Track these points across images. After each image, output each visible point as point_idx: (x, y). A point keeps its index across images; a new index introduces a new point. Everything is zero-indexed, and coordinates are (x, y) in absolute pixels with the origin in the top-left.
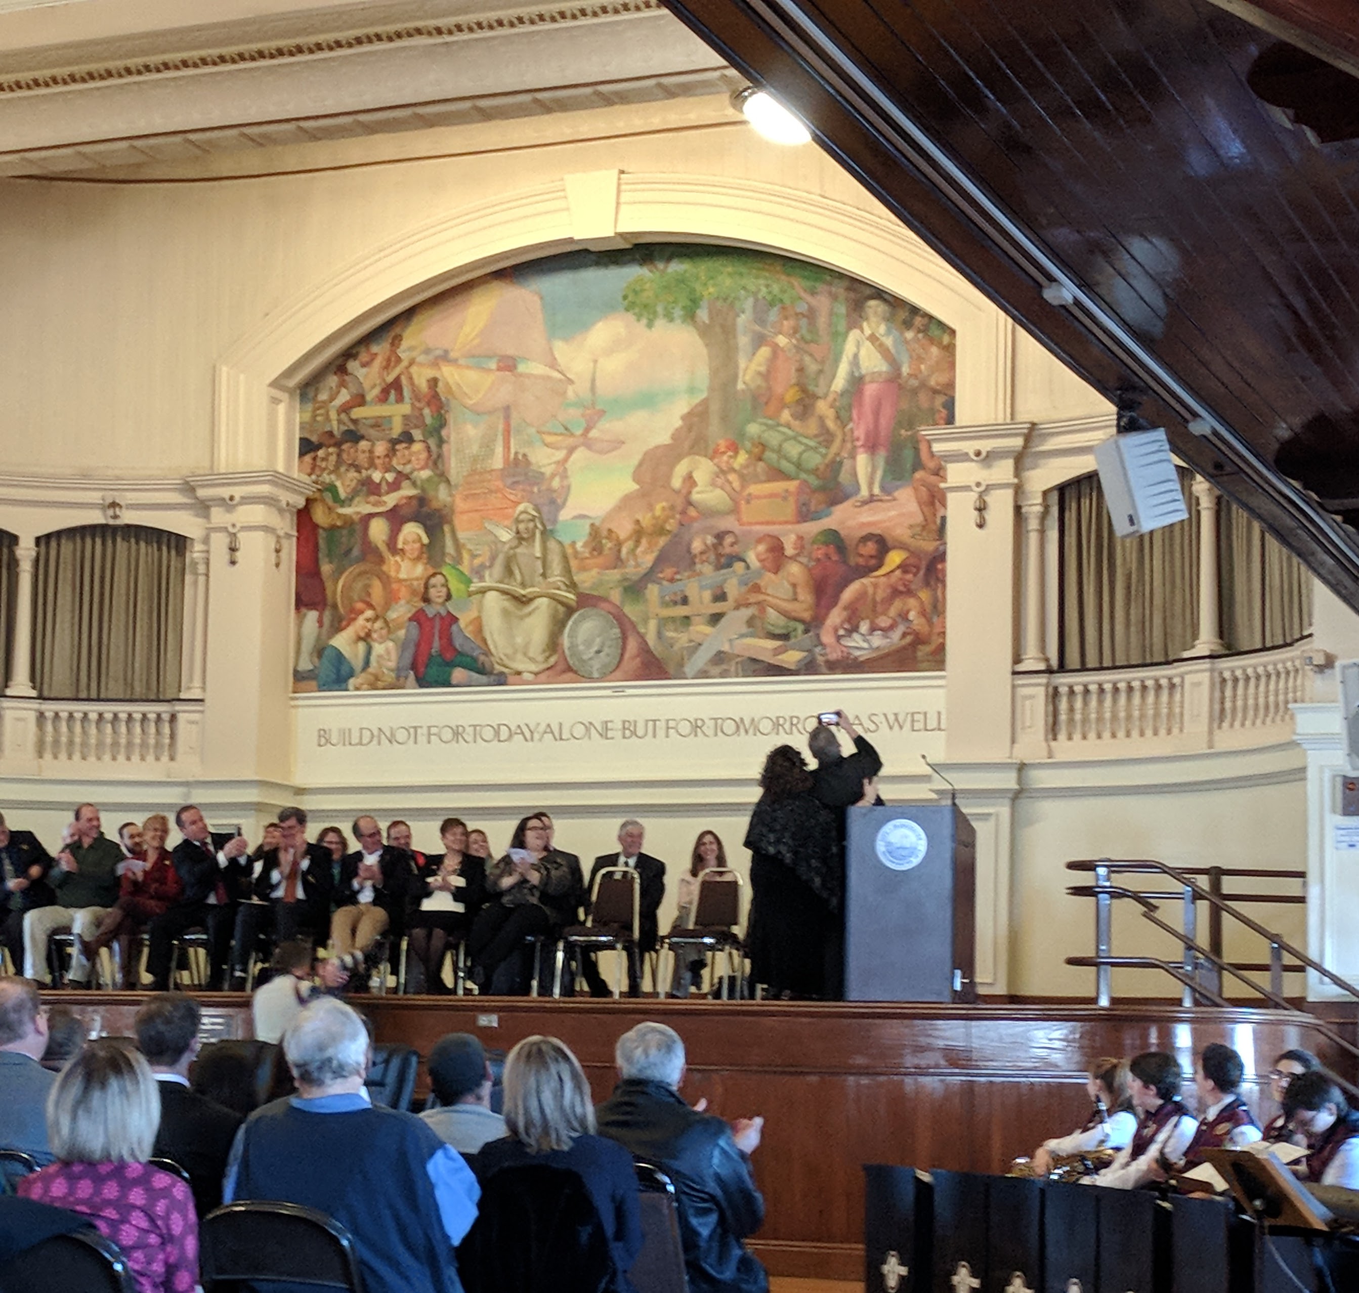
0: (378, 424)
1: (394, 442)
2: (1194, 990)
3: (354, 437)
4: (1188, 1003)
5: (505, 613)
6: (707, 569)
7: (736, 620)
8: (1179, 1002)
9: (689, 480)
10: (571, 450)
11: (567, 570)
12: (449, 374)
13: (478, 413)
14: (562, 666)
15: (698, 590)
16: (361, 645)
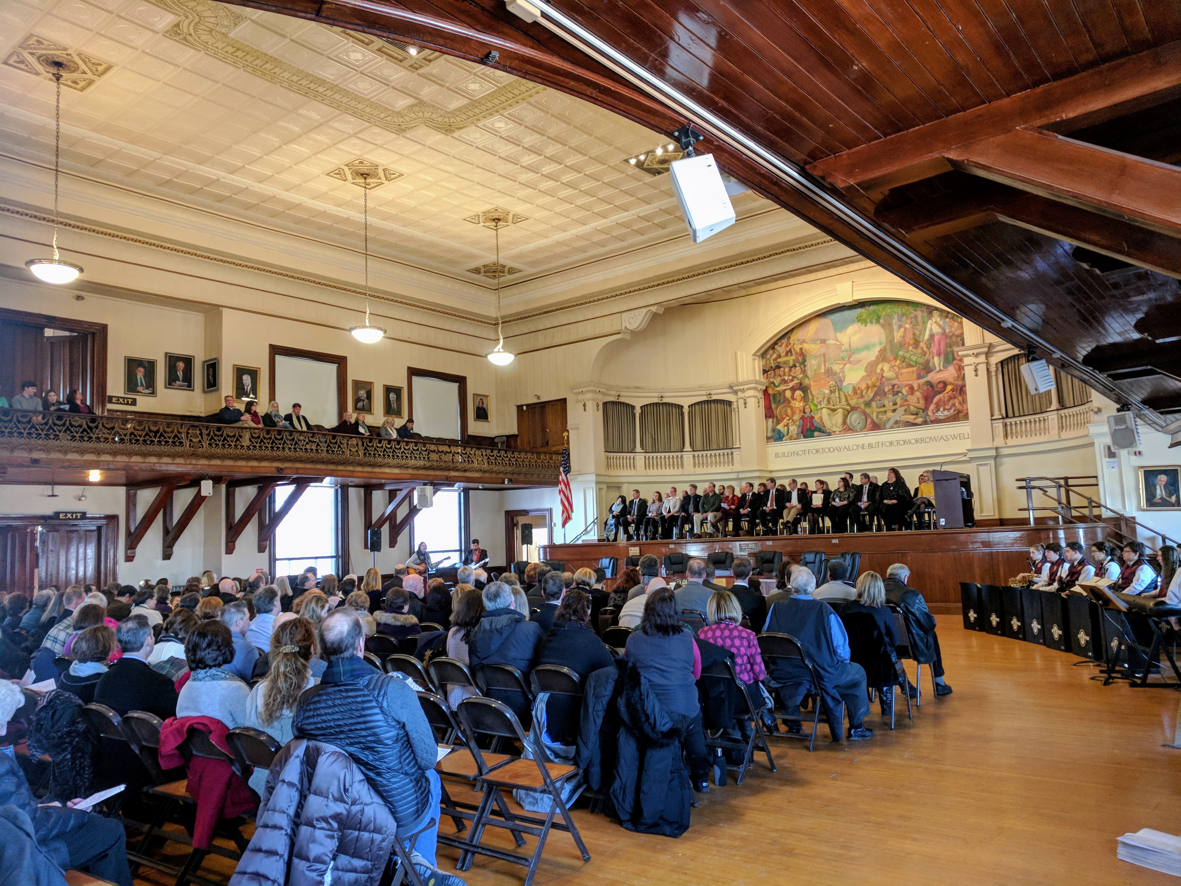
0: (785, 363)
1: (791, 368)
2: (1062, 516)
3: (778, 367)
5: (829, 414)
6: (890, 396)
7: (901, 410)
9: (882, 370)
10: (845, 365)
11: (847, 400)
12: (805, 346)
13: (815, 357)
14: (848, 429)
15: (888, 403)
16: (786, 427)
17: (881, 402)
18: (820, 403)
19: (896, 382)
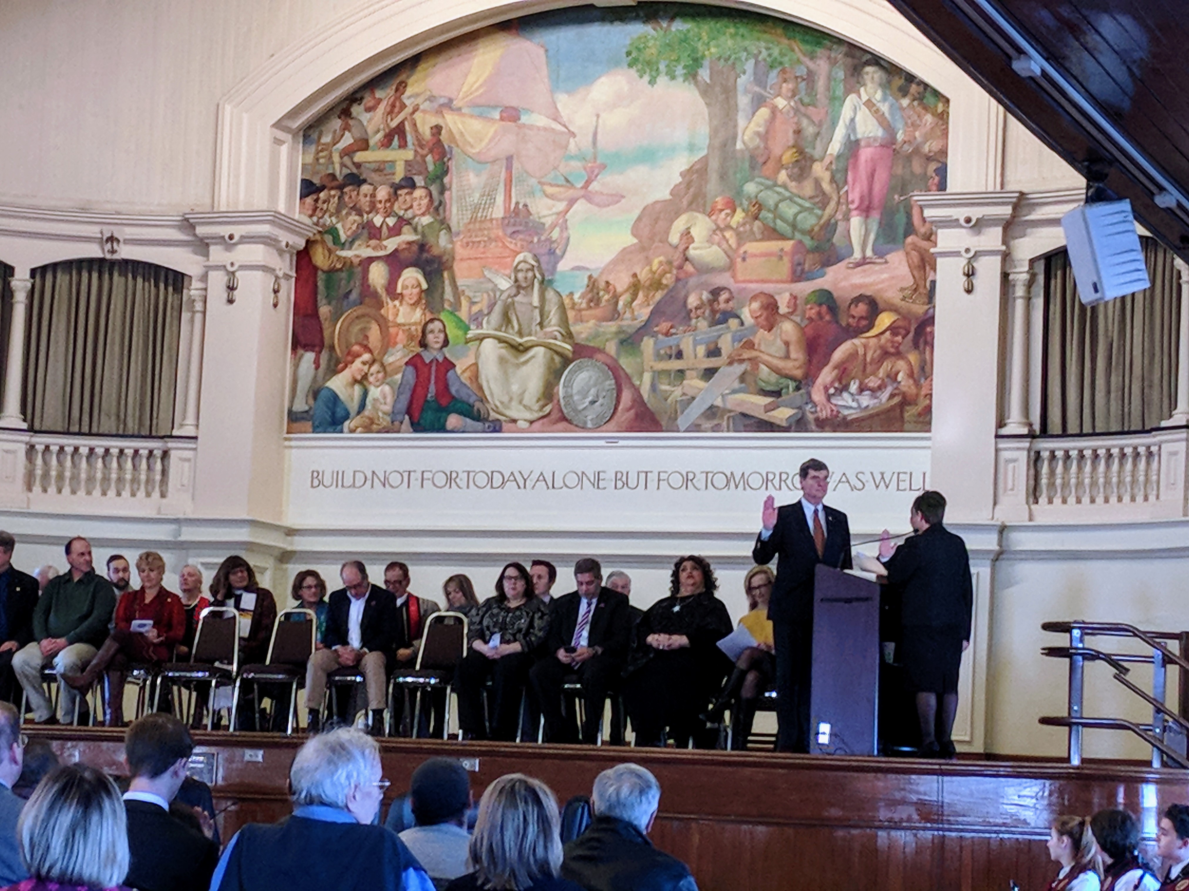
0: (380, 168)
2: (1162, 752)
3: (355, 180)
4: (1156, 764)
5: (502, 360)
7: (729, 375)
8: (1149, 763)
9: (687, 234)
10: (571, 202)
11: (564, 321)
12: (452, 122)
13: (479, 164)
14: (556, 416)
15: (693, 345)
16: (357, 388)
17: (671, 341)
18: (477, 319)
19: (722, 280)
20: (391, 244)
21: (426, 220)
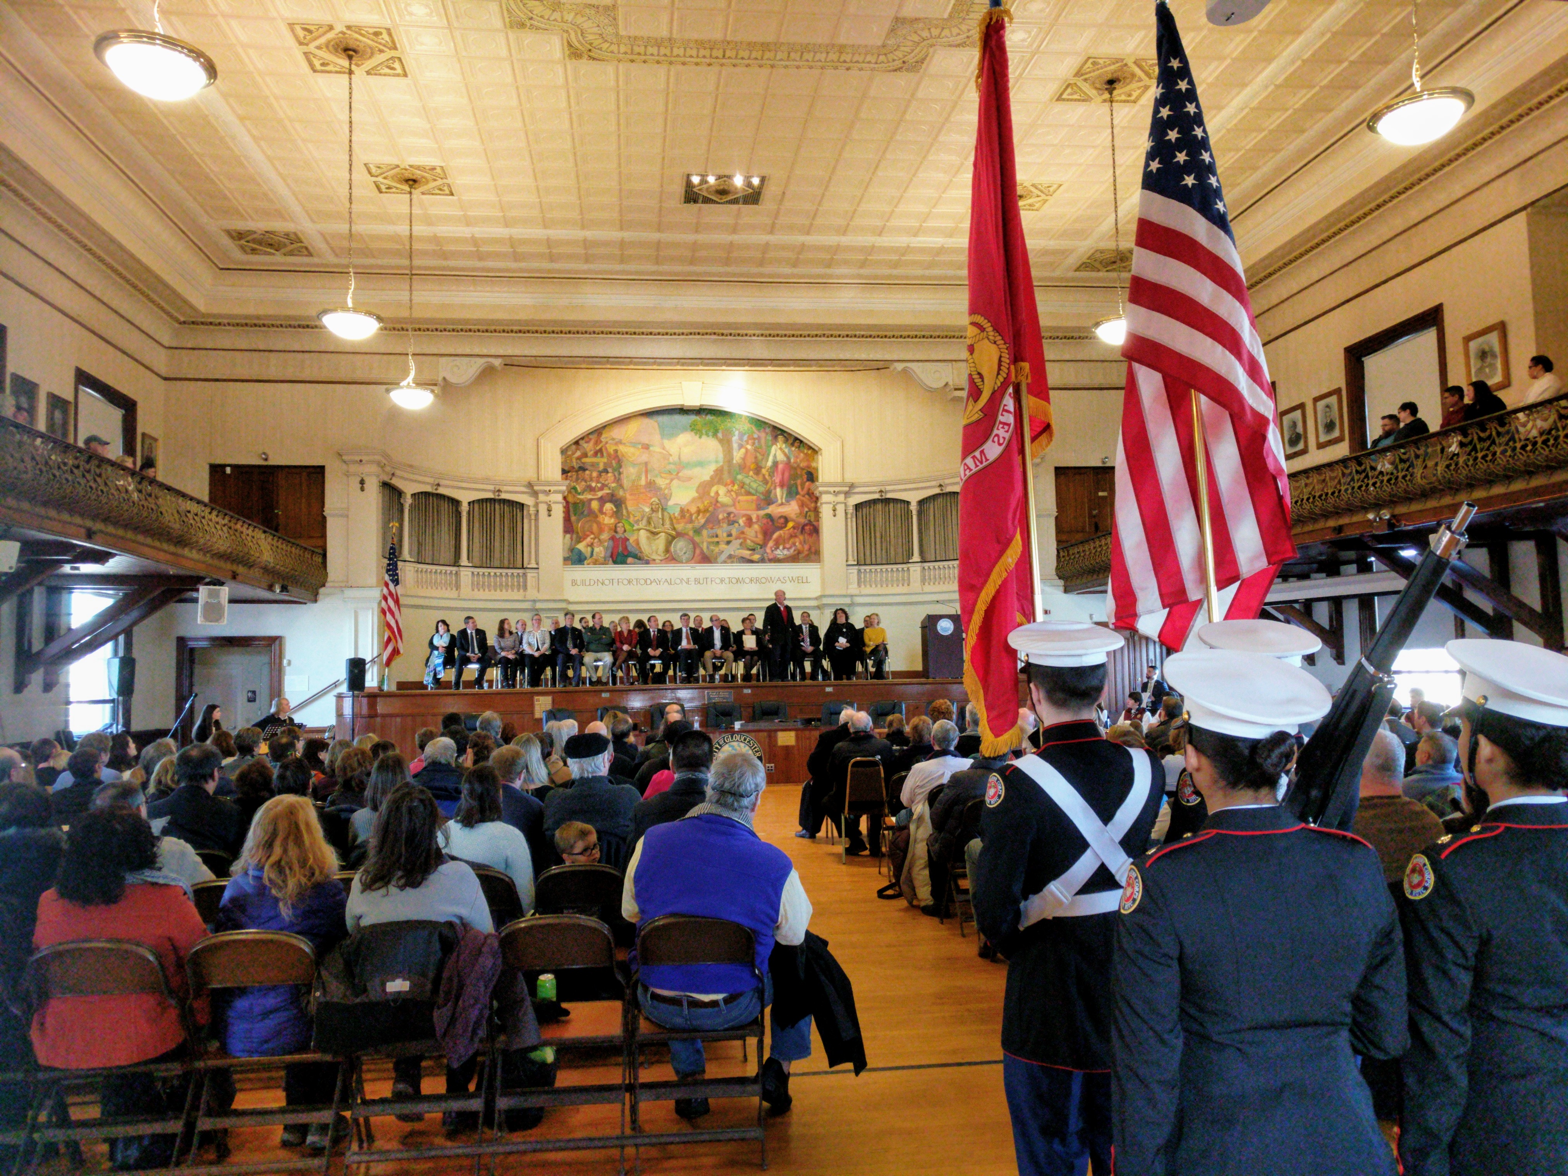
0: (593, 465)
1: (600, 473)
3: (583, 469)
5: (648, 538)
6: (725, 525)
7: (736, 543)
9: (717, 493)
10: (672, 480)
12: (622, 449)
13: (634, 464)
14: (671, 558)
15: (722, 532)
16: (589, 549)
17: (714, 531)
18: (637, 522)
19: (732, 509)
20: (600, 494)
21: (614, 485)
